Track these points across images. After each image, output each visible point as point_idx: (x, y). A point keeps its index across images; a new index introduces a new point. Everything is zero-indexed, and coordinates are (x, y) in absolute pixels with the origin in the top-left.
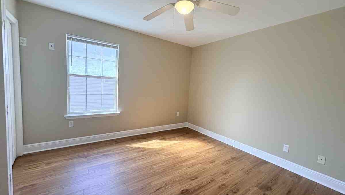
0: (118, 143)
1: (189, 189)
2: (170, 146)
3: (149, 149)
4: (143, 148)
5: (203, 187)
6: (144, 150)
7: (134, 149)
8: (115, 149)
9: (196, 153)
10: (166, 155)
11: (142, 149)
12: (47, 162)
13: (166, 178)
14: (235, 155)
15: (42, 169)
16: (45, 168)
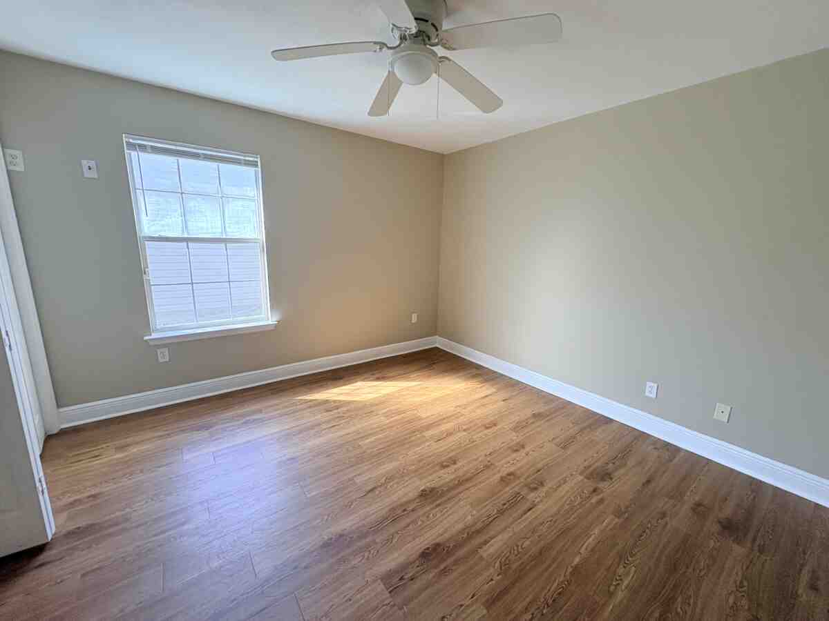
0: (278, 392)
1: (437, 486)
2: (397, 395)
3: (349, 403)
4: (335, 401)
5: (467, 480)
6: (338, 405)
7: (316, 405)
8: (271, 406)
9: (456, 407)
10: (387, 415)
11: (333, 405)
12: (118, 443)
13: (389, 467)
14: (541, 408)
15: (110, 461)
16: (115, 457)
